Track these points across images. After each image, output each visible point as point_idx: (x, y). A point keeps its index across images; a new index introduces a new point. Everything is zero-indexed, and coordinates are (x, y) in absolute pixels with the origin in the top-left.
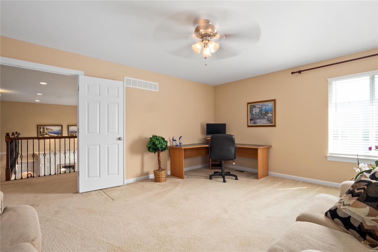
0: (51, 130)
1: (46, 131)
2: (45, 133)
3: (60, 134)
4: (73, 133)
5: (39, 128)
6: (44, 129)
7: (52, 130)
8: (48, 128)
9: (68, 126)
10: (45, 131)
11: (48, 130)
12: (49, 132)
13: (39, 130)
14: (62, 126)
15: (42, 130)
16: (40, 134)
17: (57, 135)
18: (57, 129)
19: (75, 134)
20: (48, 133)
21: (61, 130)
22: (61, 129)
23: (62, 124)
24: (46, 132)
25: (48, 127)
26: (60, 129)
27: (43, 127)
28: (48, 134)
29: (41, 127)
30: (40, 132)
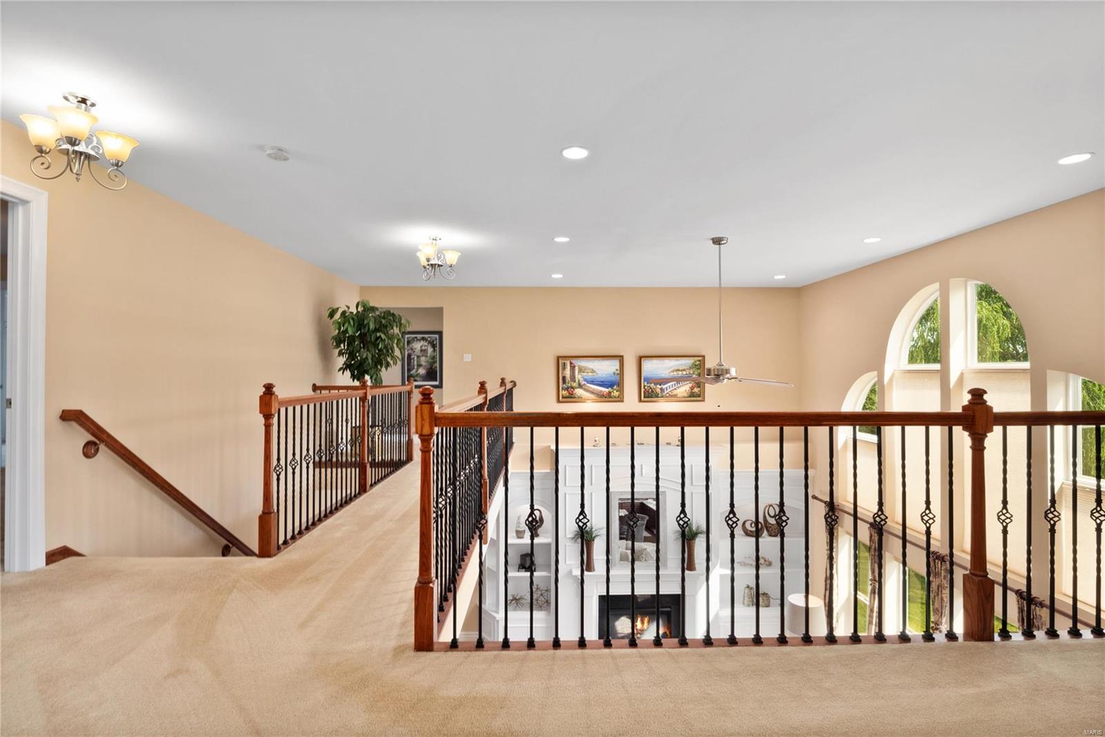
0: (593, 371)
1: (580, 377)
2: (575, 381)
3: (615, 387)
4: (653, 384)
5: (560, 365)
6: (573, 368)
7: (595, 372)
8: (584, 367)
9: (640, 359)
10: (576, 377)
11: (583, 372)
12: (585, 377)
13: (562, 373)
14: (621, 358)
15: (568, 373)
16: (563, 384)
17: (607, 390)
18: (607, 369)
19: (658, 386)
20: (583, 383)
21: (618, 374)
22: (618, 368)
23: (621, 354)
24: (579, 381)
25: (584, 363)
26: (617, 370)
27: (571, 363)
28: (584, 385)
29: (566, 362)
30: (564, 378)
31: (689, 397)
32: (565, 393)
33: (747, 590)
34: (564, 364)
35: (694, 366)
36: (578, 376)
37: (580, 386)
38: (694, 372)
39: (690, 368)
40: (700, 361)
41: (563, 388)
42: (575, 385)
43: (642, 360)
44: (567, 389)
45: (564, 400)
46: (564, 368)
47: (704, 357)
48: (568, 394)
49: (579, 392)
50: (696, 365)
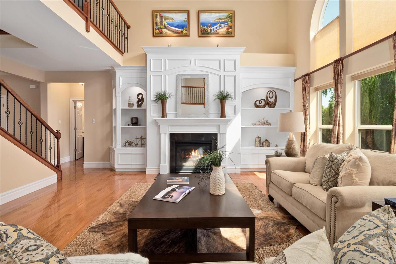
0: (172, 19)
1: (165, 22)
2: (162, 25)
3: (185, 28)
4: (206, 27)
5: (154, 15)
6: (161, 17)
7: (174, 20)
8: (167, 17)
9: (199, 12)
10: (163, 22)
11: (167, 20)
13: (155, 20)
14: (188, 12)
15: (158, 20)
16: (156, 26)
17: (180, 30)
18: (180, 18)
19: (209, 28)
20: (167, 26)
21: (186, 21)
22: (186, 18)
23: (188, 10)
24: (165, 25)
25: (167, 15)
26: (186, 19)
27: (160, 15)
29: (157, 14)
30: (156, 23)
31: (226, 34)
32: (157, 31)
33: (257, 139)
34: (156, 15)
35: (229, 17)
36: (164, 22)
37: (165, 28)
38: (228, 20)
39: (226, 18)
40: (232, 14)
41: (156, 29)
42: (162, 27)
43: (200, 13)
44: (158, 29)
45: (156, 35)
46: (156, 17)
47: (234, 11)
48: (158, 32)
49: (165, 31)
50: (230, 16)
